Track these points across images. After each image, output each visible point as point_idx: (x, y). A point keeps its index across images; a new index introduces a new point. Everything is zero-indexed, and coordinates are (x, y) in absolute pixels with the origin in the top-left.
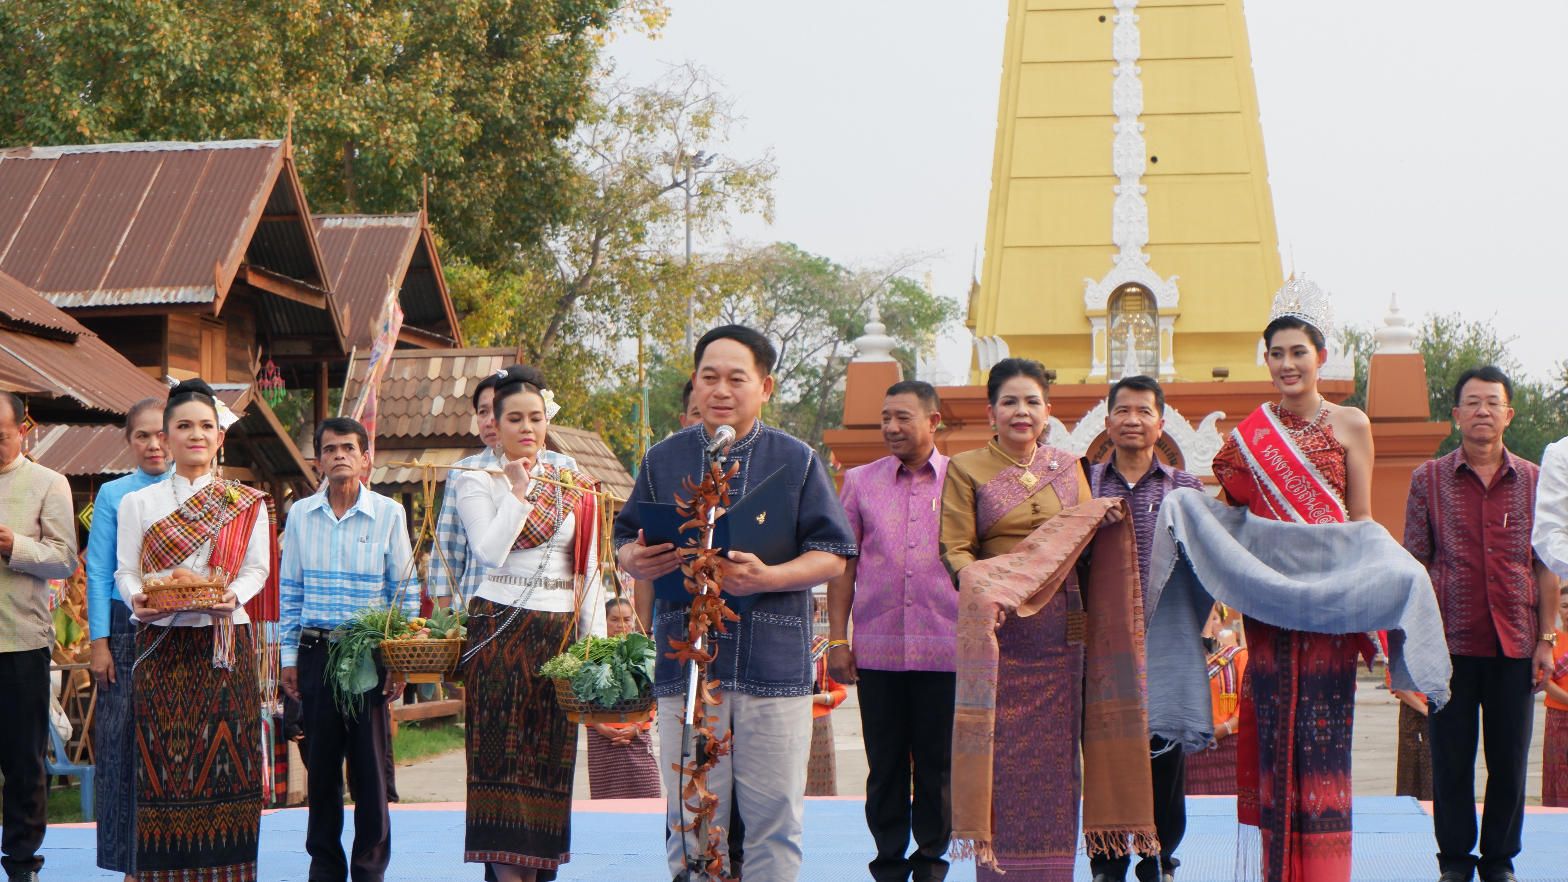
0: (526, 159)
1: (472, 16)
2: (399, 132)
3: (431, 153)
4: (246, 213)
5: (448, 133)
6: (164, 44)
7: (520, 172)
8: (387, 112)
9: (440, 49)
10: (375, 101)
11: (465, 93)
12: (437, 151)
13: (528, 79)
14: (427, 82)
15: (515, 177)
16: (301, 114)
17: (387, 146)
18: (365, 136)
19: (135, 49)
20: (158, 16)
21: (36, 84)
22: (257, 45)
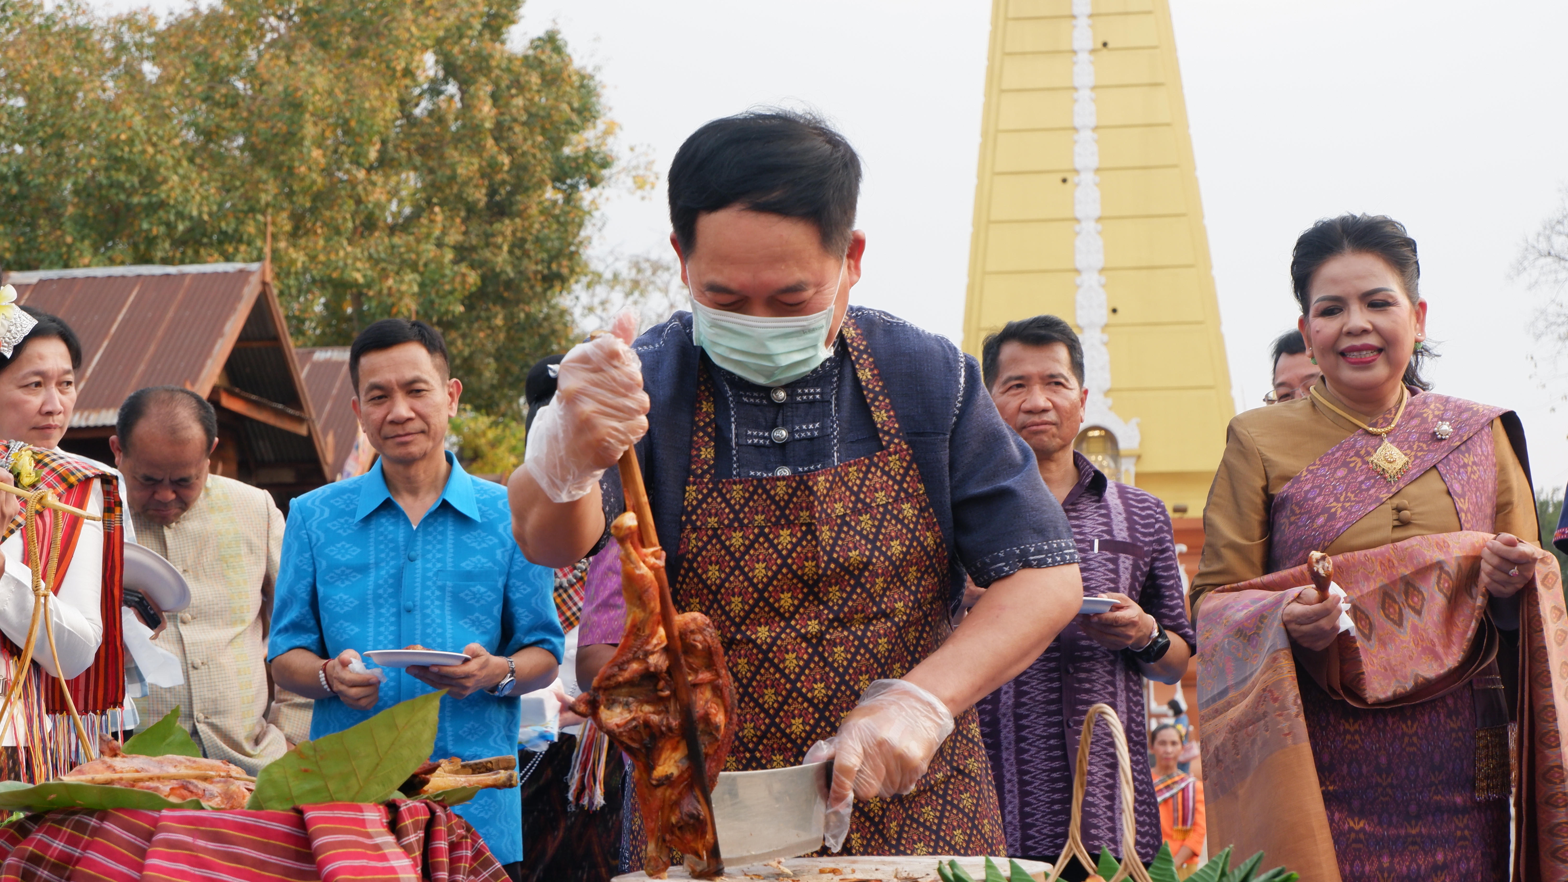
0: (523, 310)
1: (471, 175)
2: (402, 281)
3: (432, 302)
4: (220, 334)
5: (448, 283)
6: (173, 195)
7: (519, 323)
8: (390, 263)
9: (441, 205)
10: (378, 252)
11: (466, 249)
12: (437, 301)
13: (526, 235)
14: (428, 236)
15: (514, 328)
16: (307, 264)
17: (390, 295)
18: (369, 285)
19: (144, 200)
20: (167, 169)
21: (50, 234)
22: (264, 198)
